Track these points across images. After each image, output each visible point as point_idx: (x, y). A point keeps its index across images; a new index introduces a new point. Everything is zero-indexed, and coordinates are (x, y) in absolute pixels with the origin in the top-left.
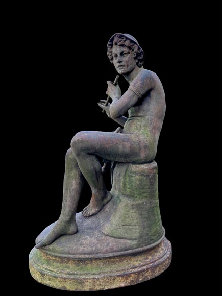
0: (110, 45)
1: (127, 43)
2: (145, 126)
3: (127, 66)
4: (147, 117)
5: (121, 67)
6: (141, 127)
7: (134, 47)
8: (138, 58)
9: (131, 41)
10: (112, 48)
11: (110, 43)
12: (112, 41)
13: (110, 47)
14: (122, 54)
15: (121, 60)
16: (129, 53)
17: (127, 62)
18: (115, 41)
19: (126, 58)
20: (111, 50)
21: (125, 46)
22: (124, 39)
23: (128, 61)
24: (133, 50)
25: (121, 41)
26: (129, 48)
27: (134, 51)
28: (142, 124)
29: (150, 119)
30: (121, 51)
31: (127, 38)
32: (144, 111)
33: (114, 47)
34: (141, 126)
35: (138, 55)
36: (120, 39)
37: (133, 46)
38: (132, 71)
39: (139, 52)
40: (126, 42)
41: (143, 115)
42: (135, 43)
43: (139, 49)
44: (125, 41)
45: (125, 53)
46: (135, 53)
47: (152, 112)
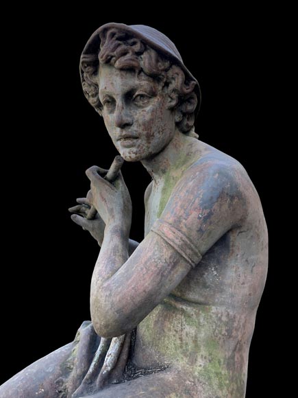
0: (89, 64)
1: (146, 61)
2: (212, 342)
3: (149, 137)
4: (214, 309)
5: (129, 142)
6: (197, 346)
7: (170, 73)
8: (183, 108)
9: (162, 54)
10: (95, 72)
11: (89, 58)
12: (95, 48)
13: (90, 69)
14: (129, 97)
15: (127, 119)
16: (153, 94)
17: (148, 125)
18: (104, 51)
19: (143, 113)
20: (95, 80)
21: (141, 70)
22: (137, 47)
23: (152, 121)
24: (167, 84)
25: (124, 53)
26: (154, 77)
27: (172, 87)
28: (202, 335)
29: (224, 319)
30: (127, 89)
31: (147, 45)
32: (205, 286)
33: (104, 71)
34: (195, 341)
35: (183, 99)
36: (123, 47)
37: (166, 70)
38: (163, 150)
39: (187, 90)
40: (145, 56)
41: (202, 299)
42: (174, 61)
43: (187, 80)
44: (139, 54)
45: (142, 96)
46: (175, 96)
47: (232, 296)
